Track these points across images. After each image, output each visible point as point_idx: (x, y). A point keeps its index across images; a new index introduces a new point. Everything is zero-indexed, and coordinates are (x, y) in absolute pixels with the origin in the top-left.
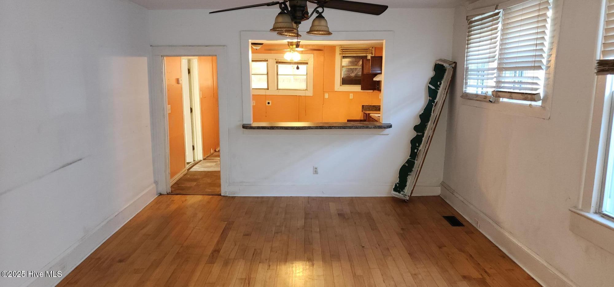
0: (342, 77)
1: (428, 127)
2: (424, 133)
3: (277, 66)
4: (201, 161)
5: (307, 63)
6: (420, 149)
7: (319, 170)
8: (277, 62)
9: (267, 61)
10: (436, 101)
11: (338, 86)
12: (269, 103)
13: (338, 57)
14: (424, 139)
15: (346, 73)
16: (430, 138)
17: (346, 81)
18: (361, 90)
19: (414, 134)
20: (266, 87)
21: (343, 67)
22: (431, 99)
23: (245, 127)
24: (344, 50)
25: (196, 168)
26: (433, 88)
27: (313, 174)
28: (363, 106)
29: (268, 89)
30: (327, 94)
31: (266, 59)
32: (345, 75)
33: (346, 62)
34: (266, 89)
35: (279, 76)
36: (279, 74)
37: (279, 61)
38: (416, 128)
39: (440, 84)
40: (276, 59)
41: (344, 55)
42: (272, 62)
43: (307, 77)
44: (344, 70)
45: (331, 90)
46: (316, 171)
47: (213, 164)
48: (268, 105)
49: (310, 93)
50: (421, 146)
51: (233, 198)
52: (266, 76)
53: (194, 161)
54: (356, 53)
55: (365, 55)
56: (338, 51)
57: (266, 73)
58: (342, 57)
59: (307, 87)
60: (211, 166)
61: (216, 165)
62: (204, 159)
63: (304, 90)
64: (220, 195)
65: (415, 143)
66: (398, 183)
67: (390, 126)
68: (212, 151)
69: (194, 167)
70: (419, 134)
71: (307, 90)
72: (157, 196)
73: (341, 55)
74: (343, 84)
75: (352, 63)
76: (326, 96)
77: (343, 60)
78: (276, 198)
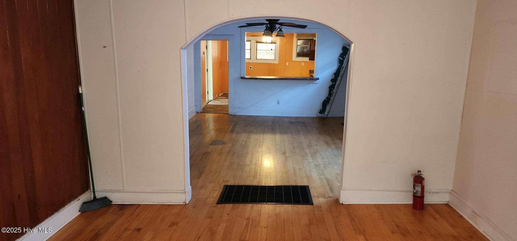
0: (298, 52)
1: (338, 80)
2: (336, 83)
3: (257, 44)
4: (212, 100)
5: (275, 43)
6: (334, 91)
7: (280, 102)
8: (256, 42)
9: (251, 41)
10: (343, 66)
11: (294, 58)
12: (251, 68)
13: (295, 39)
14: (336, 86)
15: (300, 49)
16: (339, 85)
17: (299, 55)
18: (309, 60)
19: (331, 83)
20: (249, 58)
21: (298, 45)
22: (340, 65)
23: (242, 78)
24: (299, 35)
25: (210, 103)
26: (342, 59)
27: (277, 104)
28: (310, 71)
29: (250, 59)
30: (288, 63)
31: (250, 39)
32: (299, 51)
33: (300, 42)
34: (249, 59)
35: (257, 51)
36: (258, 49)
37: (258, 41)
38: (332, 80)
39: (345, 57)
40: (256, 40)
41: (299, 38)
42: (253, 42)
43: (275, 52)
44: (299, 47)
45: (290, 60)
46: (278, 103)
47: (220, 102)
48: (250, 69)
49: (277, 62)
50: (334, 90)
51: (235, 115)
52: (250, 50)
53: (208, 100)
54: (306, 37)
55: (312, 38)
56: (295, 35)
57: (250, 49)
58: (298, 39)
59: (275, 58)
60: (219, 103)
61: (221, 102)
62: (213, 100)
63: (273, 60)
64: (228, 114)
65: (331, 88)
66: (321, 109)
67: (318, 79)
68: (217, 96)
69: (209, 103)
70: (334, 83)
71: (275, 60)
72: (196, 113)
73: (297, 38)
74: (297, 56)
75: (304, 43)
76: (287, 64)
77: (298, 41)
78: (257, 116)
